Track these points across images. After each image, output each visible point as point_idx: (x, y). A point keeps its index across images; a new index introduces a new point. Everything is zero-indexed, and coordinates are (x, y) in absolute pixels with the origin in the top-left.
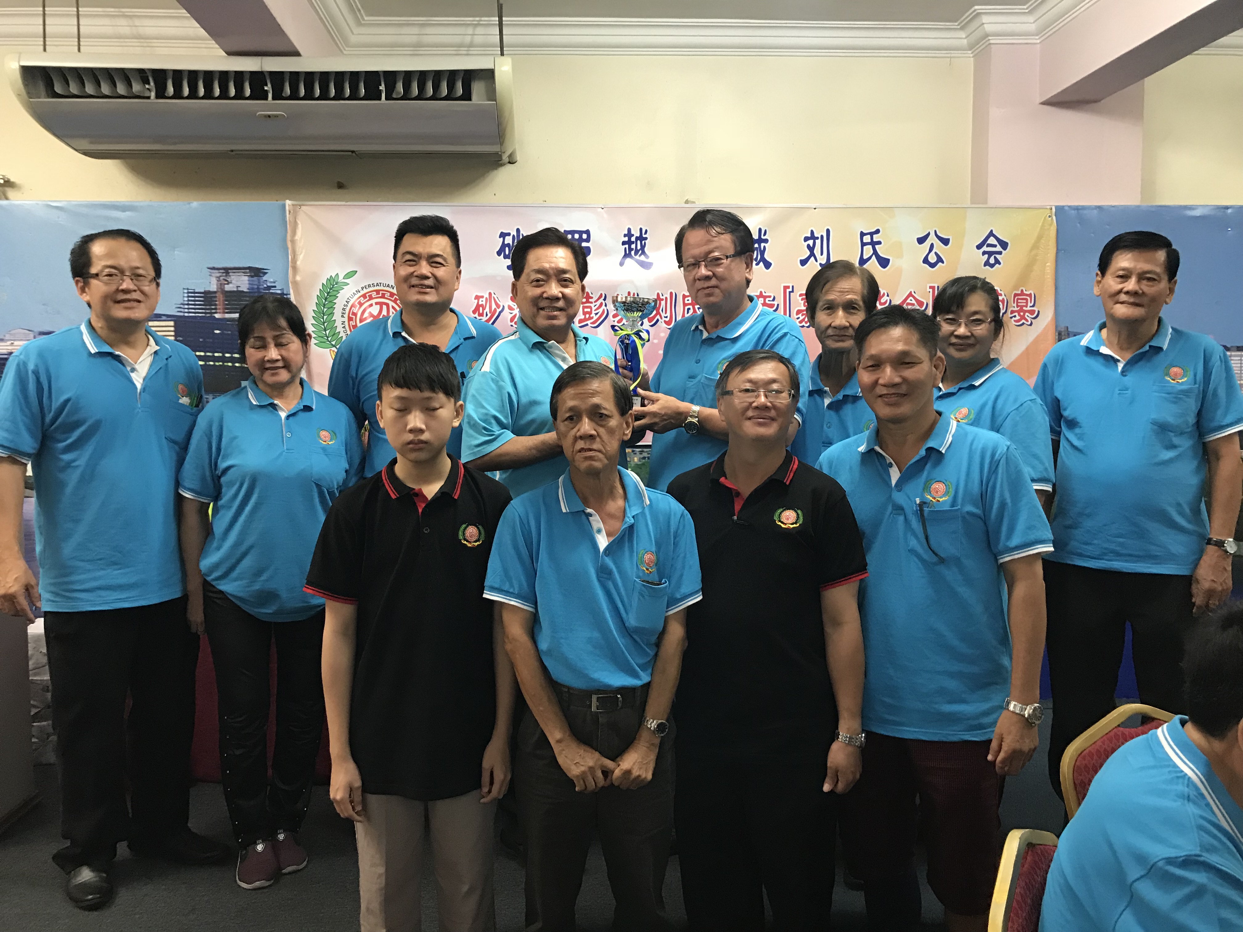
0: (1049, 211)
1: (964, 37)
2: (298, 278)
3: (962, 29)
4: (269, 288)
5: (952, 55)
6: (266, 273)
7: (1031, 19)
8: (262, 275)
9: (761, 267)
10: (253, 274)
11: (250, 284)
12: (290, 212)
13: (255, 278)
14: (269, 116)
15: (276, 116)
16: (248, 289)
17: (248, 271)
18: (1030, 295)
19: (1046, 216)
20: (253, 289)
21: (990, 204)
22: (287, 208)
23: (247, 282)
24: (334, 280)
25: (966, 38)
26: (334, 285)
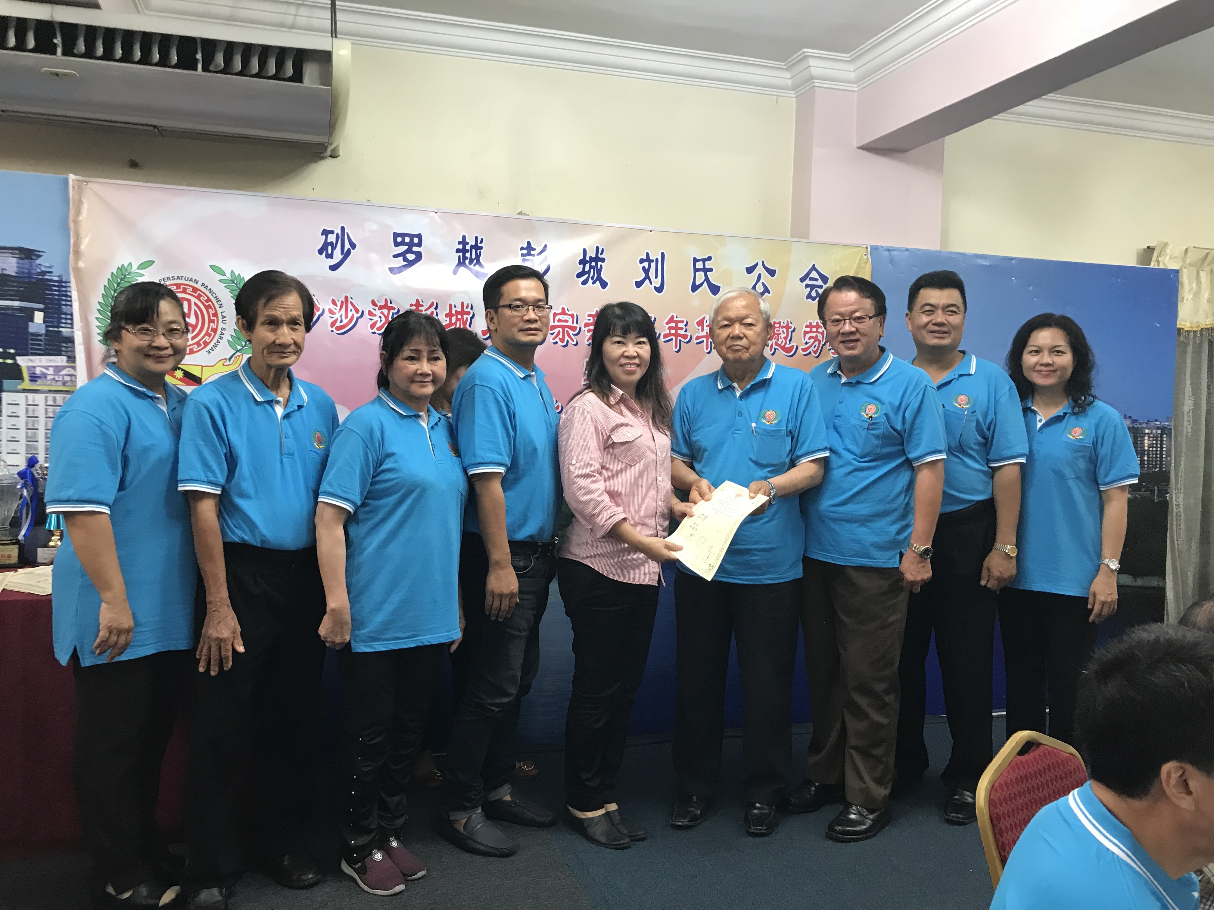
0: (865, 249)
1: (789, 77)
2: (81, 264)
3: (788, 69)
4: (44, 273)
5: (779, 94)
6: (41, 256)
7: (851, 67)
8: (34, 258)
9: (597, 285)
10: (23, 256)
11: (18, 267)
12: (74, 188)
13: (26, 261)
14: (57, 74)
15: (65, 75)
16: (17, 273)
17: (17, 252)
19: (863, 253)
20: (23, 273)
21: (812, 239)
22: (71, 183)
23: (15, 265)
24: (126, 270)
25: (790, 79)
26: (125, 276)
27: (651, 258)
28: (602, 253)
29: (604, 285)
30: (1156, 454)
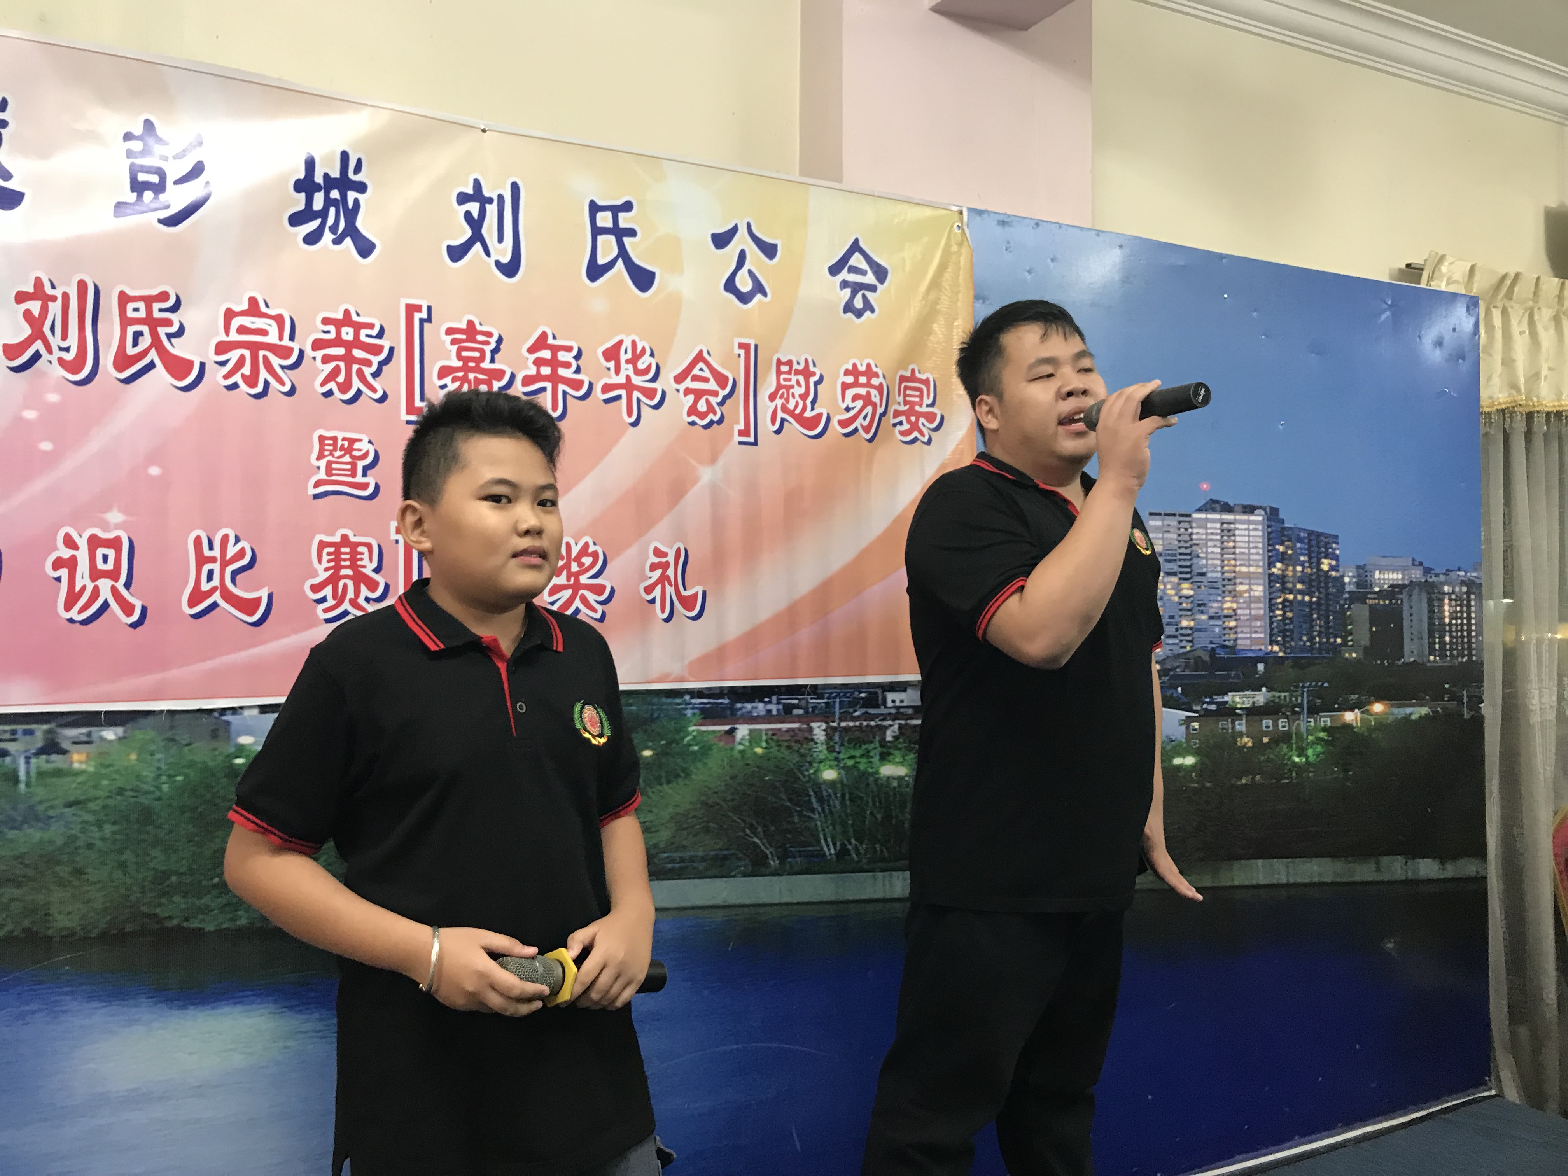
0: (957, 216)
9: (348, 247)
18: (926, 382)
19: (952, 226)
21: (850, 185)
27: (486, 193)
28: (358, 169)
29: (365, 248)
30: (1462, 630)
